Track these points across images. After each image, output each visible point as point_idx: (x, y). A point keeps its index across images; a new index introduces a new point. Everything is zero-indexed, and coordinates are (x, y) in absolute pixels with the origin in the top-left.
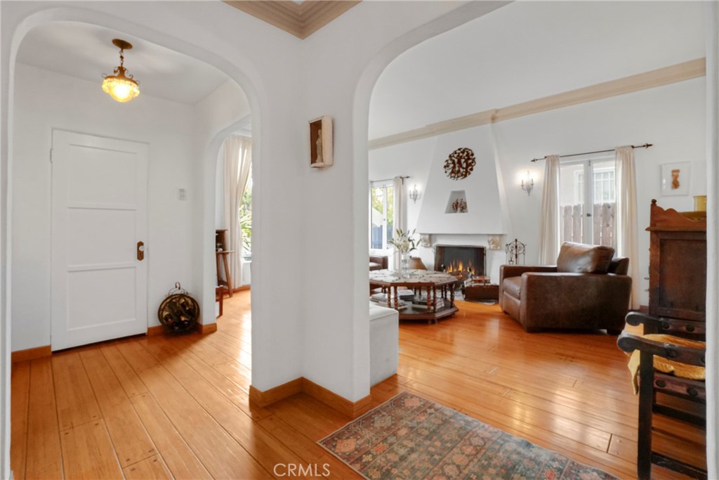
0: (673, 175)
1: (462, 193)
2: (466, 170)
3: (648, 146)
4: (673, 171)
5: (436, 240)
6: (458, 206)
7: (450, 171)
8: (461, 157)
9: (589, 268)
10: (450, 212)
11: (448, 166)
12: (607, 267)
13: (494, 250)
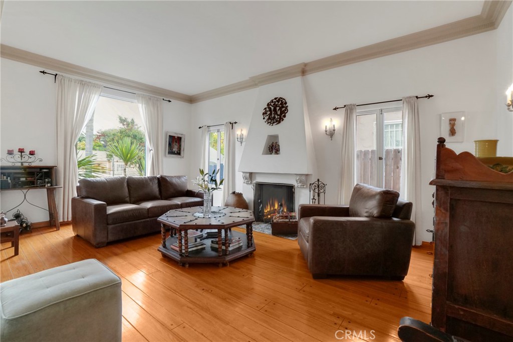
0: (450, 123)
1: (276, 137)
2: (280, 117)
3: (430, 96)
4: (451, 120)
5: (255, 179)
6: (273, 148)
7: (268, 117)
8: (277, 105)
9: (375, 212)
10: (267, 154)
11: (266, 113)
12: (392, 212)
13: (301, 188)
